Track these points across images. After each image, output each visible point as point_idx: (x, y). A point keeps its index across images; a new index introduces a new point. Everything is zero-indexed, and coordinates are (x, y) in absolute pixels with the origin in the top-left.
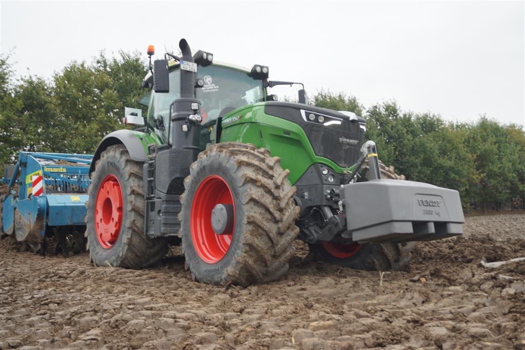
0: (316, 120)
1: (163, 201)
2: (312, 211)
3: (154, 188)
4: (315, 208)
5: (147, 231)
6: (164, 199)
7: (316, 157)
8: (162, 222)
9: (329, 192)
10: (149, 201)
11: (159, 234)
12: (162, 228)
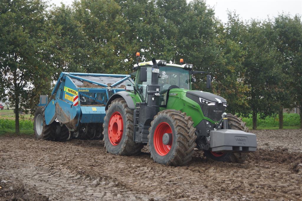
0: (205, 103)
1: (142, 128)
2: (202, 138)
3: (138, 121)
4: (203, 137)
5: (134, 140)
6: (143, 127)
7: (204, 117)
8: (142, 137)
9: (208, 131)
10: (136, 127)
11: (140, 142)
12: (142, 140)
